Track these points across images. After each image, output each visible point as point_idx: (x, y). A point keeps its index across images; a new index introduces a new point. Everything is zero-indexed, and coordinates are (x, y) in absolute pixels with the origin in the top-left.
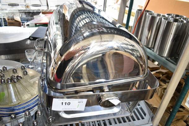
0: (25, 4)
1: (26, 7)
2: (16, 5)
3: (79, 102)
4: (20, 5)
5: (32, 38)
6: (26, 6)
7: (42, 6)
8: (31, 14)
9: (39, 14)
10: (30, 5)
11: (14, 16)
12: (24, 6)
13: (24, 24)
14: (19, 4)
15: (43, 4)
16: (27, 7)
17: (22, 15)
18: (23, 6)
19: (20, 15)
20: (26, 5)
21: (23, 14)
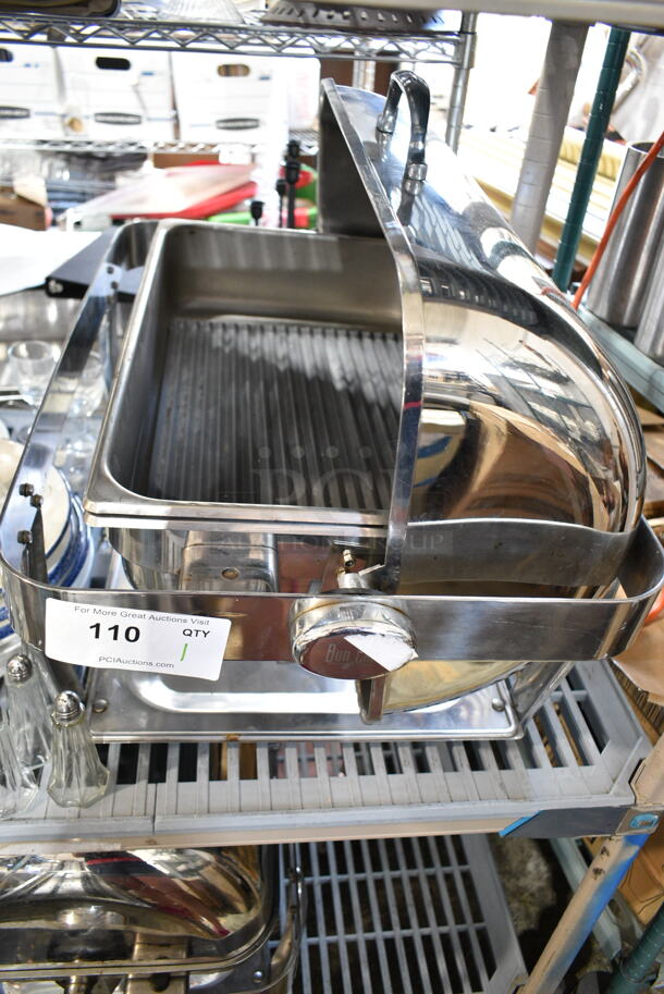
0: (61, 110)
1: (64, 127)
2: (17, 113)
3: (188, 633)
4: (38, 114)
5: (59, 288)
6: (67, 120)
7: (149, 119)
8: (96, 165)
9: (136, 168)
10: (87, 117)
11: (15, 175)
12: (57, 119)
13: (60, 218)
14: (34, 108)
15: (153, 113)
16: (72, 124)
17: (51, 167)
18: (50, 118)
19: (41, 169)
20: (64, 116)
21: (60, 163)
